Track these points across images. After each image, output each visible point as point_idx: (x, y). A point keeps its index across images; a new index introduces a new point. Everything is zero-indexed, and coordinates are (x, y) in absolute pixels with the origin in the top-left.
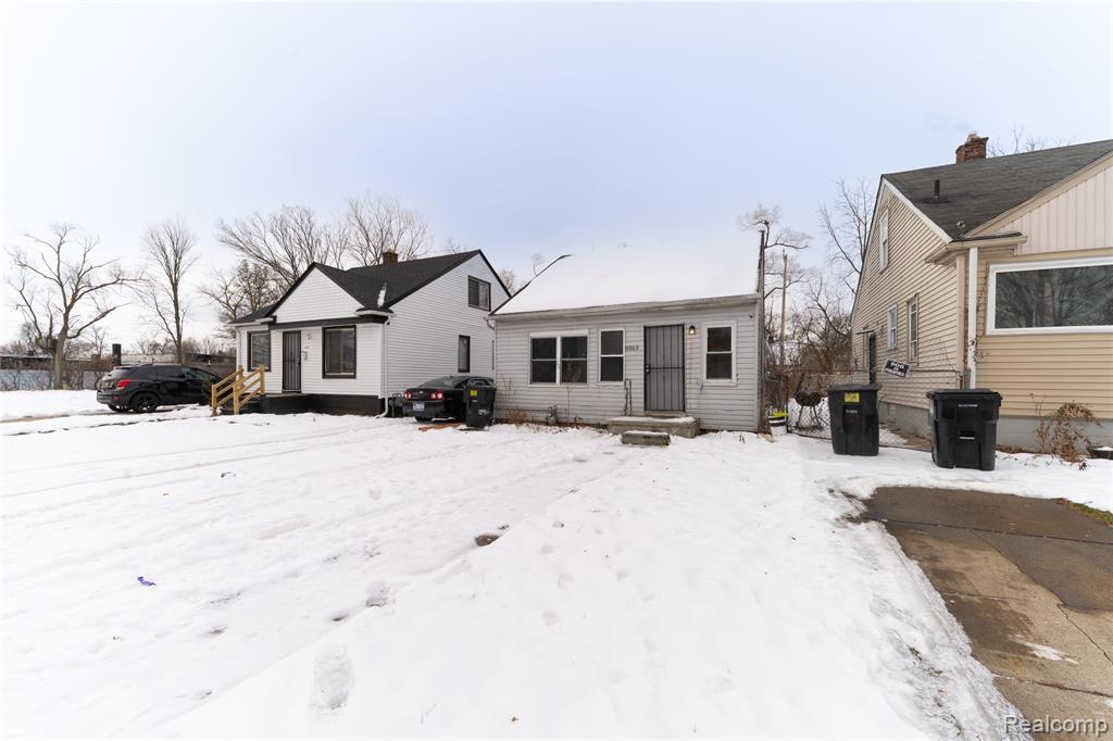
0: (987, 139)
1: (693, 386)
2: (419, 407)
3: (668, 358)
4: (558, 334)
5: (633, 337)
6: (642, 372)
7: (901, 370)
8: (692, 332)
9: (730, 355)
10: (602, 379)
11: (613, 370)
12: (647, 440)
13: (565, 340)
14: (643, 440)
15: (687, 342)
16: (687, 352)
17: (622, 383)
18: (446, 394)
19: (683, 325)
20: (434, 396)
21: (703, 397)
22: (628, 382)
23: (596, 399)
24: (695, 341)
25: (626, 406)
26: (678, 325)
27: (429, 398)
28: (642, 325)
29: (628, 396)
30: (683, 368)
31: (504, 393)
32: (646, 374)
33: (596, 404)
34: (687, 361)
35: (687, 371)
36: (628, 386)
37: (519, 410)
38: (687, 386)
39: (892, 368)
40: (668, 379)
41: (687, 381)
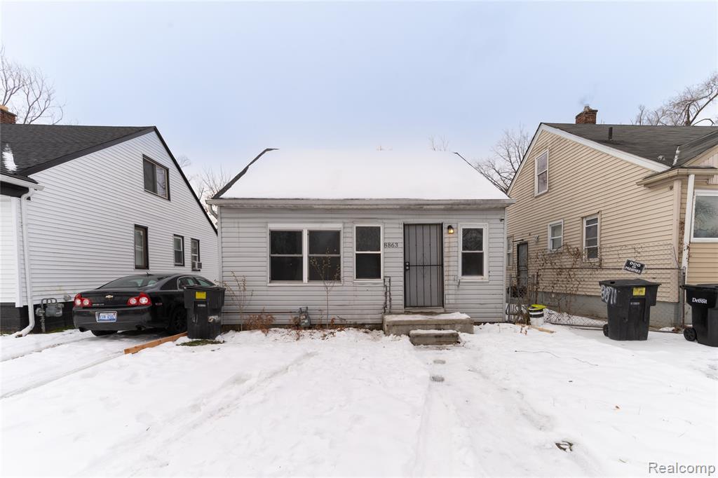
0: (597, 111)
1: (451, 282)
2: (108, 317)
3: (427, 255)
4: (305, 227)
5: (391, 234)
6: (402, 269)
7: (638, 268)
8: (452, 231)
9: (482, 254)
10: (358, 276)
11: (369, 267)
12: (438, 339)
13: (312, 234)
14: (435, 340)
15: (445, 240)
16: (446, 250)
17: (381, 281)
18: (153, 298)
19: (441, 225)
20: (133, 301)
21: (459, 292)
22: (387, 280)
23: (352, 298)
24: (452, 240)
25: (386, 303)
26: (436, 224)
27: (127, 304)
28: (402, 221)
29: (387, 293)
30: (442, 265)
31: (237, 293)
32: (405, 270)
33: (352, 303)
34: (445, 259)
35: (445, 269)
36: (387, 284)
37: (262, 312)
38: (446, 283)
39: (631, 266)
40: (427, 276)
41: (445, 278)
